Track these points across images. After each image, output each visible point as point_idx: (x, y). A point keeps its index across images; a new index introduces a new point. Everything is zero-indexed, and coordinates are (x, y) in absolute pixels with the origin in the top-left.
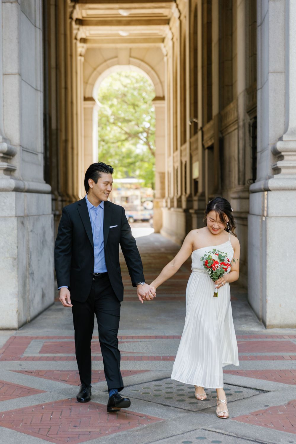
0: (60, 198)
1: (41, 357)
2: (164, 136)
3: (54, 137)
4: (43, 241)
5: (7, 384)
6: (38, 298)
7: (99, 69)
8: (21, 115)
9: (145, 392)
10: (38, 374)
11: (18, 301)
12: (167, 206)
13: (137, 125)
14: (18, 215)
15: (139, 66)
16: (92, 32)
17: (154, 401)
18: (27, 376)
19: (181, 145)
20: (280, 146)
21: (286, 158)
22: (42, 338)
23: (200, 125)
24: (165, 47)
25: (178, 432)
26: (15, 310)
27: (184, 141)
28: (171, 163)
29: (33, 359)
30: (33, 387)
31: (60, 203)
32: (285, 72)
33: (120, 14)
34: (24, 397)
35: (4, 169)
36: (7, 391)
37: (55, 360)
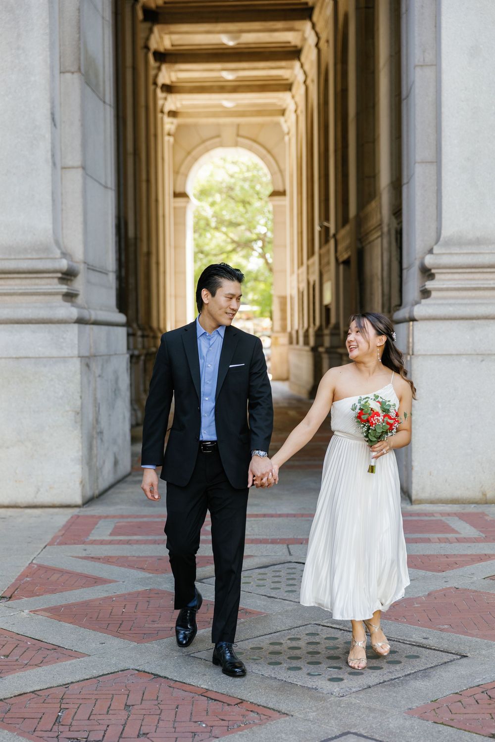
0: (139, 333)
1: (112, 540)
2: (285, 246)
3: (132, 249)
4: (115, 390)
5: (68, 572)
6: (108, 466)
7: (194, 153)
8: (85, 222)
9: (245, 581)
10: (108, 560)
11: (82, 468)
13: (249, 230)
14: (81, 355)
15: (250, 149)
16: (185, 103)
17: (256, 592)
18: (93, 562)
19: (308, 258)
20: (429, 261)
21: (437, 276)
22: (114, 517)
23: (332, 231)
24: (286, 121)
25: (284, 628)
26: (78, 481)
27: (311, 253)
28: (295, 284)
29: (102, 542)
30: (100, 576)
31: (140, 340)
32: (437, 162)
33: (222, 77)
34: (89, 588)
35: (64, 293)
36: (67, 580)
37: (130, 544)
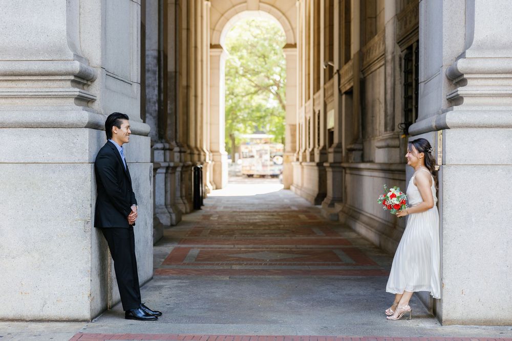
2: (296, 86)
7: (226, 15)
12: (298, 160)
13: (267, 77)
19: (314, 93)
23: (336, 67)
26: (87, 294)
27: (317, 88)
35: (76, 96)
